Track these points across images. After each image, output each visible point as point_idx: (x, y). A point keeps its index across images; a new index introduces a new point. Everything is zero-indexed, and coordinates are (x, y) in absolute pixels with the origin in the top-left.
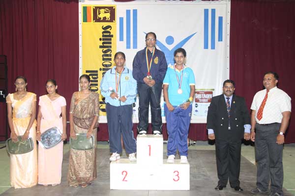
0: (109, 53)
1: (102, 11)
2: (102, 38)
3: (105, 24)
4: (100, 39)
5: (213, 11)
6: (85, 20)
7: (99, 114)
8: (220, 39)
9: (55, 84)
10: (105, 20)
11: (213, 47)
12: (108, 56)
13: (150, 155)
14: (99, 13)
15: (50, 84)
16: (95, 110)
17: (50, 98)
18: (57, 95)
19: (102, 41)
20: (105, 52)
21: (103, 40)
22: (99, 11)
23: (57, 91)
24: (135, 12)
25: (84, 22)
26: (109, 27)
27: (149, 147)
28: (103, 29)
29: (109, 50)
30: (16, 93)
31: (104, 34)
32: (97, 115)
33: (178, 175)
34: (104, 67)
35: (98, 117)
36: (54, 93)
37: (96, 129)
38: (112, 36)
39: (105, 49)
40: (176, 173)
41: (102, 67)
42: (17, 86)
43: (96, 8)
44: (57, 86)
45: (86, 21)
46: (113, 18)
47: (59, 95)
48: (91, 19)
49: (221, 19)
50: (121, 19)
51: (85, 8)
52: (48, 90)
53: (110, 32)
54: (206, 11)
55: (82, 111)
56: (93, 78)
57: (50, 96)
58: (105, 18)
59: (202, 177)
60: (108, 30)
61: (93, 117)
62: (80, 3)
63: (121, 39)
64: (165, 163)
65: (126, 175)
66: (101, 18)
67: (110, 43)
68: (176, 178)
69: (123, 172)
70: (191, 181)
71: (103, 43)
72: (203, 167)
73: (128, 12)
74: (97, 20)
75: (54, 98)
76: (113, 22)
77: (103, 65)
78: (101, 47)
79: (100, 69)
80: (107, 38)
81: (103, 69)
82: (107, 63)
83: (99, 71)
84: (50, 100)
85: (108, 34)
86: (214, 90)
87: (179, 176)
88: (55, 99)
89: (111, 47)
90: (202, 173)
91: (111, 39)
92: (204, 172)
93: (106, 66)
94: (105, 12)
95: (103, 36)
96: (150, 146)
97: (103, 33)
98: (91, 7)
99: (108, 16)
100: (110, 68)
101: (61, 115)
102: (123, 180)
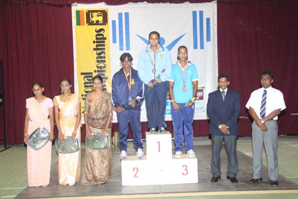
0: (102, 55)
1: (95, 14)
2: (95, 40)
3: (98, 27)
4: (94, 42)
5: (201, 13)
6: (78, 23)
7: (112, 114)
8: (208, 39)
9: (41, 86)
10: (97, 23)
11: (202, 47)
12: (102, 58)
13: (159, 151)
14: (92, 17)
15: (36, 87)
16: (108, 109)
17: (37, 101)
18: (44, 97)
19: (96, 44)
20: (99, 54)
21: (97, 42)
22: (92, 15)
23: (44, 94)
24: (127, 15)
25: (77, 25)
26: (102, 30)
27: (158, 144)
28: (96, 32)
29: (103, 53)
30: (61, 95)
31: (98, 37)
32: (111, 114)
33: (186, 169)
34: (98, 69)
35: (112, 117)
36: (41, 95)
37: (110, 129)
38: (105, 39)
39: (99, 51)
40: (185, 168)
41: (97, 69)
42: (62, 88)
43: (89, 11)
44: (43, 88)
45: (80, 25)
46: (105, 21)
47: (45, 97)
48: (84, 22)
49: (208, 20)
50: (114, 22)
51: (78, 12)
52: (35, 92)
53: (103, 35)
54: (194, 13)
55: (96, 112)
56: (88, 80)
57: (36, 99)
58: (98, 21)
59: (206, 170)
60: (102, 33)
61: (107, 116)
62: (72, 7)
63: (114, 41)
64: (174, 158)
65: (137, 171)
66: (94, 22)
67: (104, 45)
68: (185, 172)
69: (134, 168)
70: (199, 175)
71: (97, 46)
72: (203, 161)
73: (120, 15)
74: (90, 23)
75: (42, 100)
76: (105, 25)
77: (97, 67)
78: (95, 49)
79: (95, 71)
80: (100, 41)
81: (98, 70)
82: (101, 65)
83: (93, 73)
84: (37, 102)
85: (102, 37)
86: (204, 88)
87: (188, 170)
88: (42, 102)
89: (104, 49)
90: (203, 166)
91: (104, 42)
92: (205, 165)
93: (100, 67)
94: (98, 16)
95: (97, 39)
96: (159, 142)
97: (97, 35)
98: (83, 11)
99: (101, 19)
100: (104, 69)
101: (49, 117)
102: (135, 176)
